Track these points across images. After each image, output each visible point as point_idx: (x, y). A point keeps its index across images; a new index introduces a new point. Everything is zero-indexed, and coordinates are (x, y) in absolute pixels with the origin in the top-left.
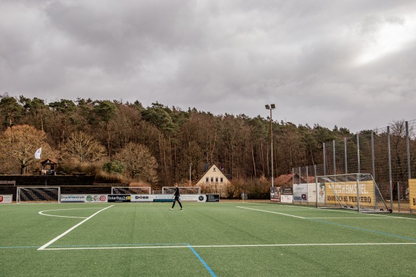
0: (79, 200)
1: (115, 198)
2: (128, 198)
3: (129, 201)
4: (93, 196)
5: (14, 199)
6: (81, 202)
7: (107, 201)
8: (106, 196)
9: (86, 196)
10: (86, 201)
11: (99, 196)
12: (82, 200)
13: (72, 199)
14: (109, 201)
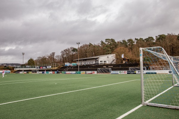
0: (117, 73)
1: (130, 72)
2: (135, 72)
3: (135, 73)
4: (121, 71)
5: (97, 72)
6: (117, 74)
7: (127, 73)
8: (126, 71)
9: (119, 71)
10: (119, 73)
11: (124, 71)
12: (118, 73)
13: (114, 73)
14: (128, 73)
